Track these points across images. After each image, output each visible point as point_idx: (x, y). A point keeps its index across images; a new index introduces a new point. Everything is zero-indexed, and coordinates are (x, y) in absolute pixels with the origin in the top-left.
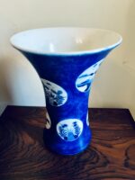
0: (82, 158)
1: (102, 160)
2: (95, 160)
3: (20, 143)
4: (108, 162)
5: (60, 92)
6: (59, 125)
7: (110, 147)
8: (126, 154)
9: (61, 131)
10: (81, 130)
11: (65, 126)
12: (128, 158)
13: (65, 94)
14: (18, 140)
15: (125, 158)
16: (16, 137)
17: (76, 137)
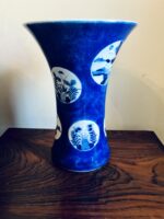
0: (100, 175)
1: (123, 177)
2: (115, 176)
3: (23, 162)
4: (132, 179)
5: (73, 82)
6: (71, 129)
7: (134, 164)
8: (153, 171)
9: (74, 136)
10: (98, 138)
11: (79, 129)
12: (156, 175)
13: (78, 85)
14: (20, 158)
15: (153, 175)
16: (17, 155)
17: (91, 145)
